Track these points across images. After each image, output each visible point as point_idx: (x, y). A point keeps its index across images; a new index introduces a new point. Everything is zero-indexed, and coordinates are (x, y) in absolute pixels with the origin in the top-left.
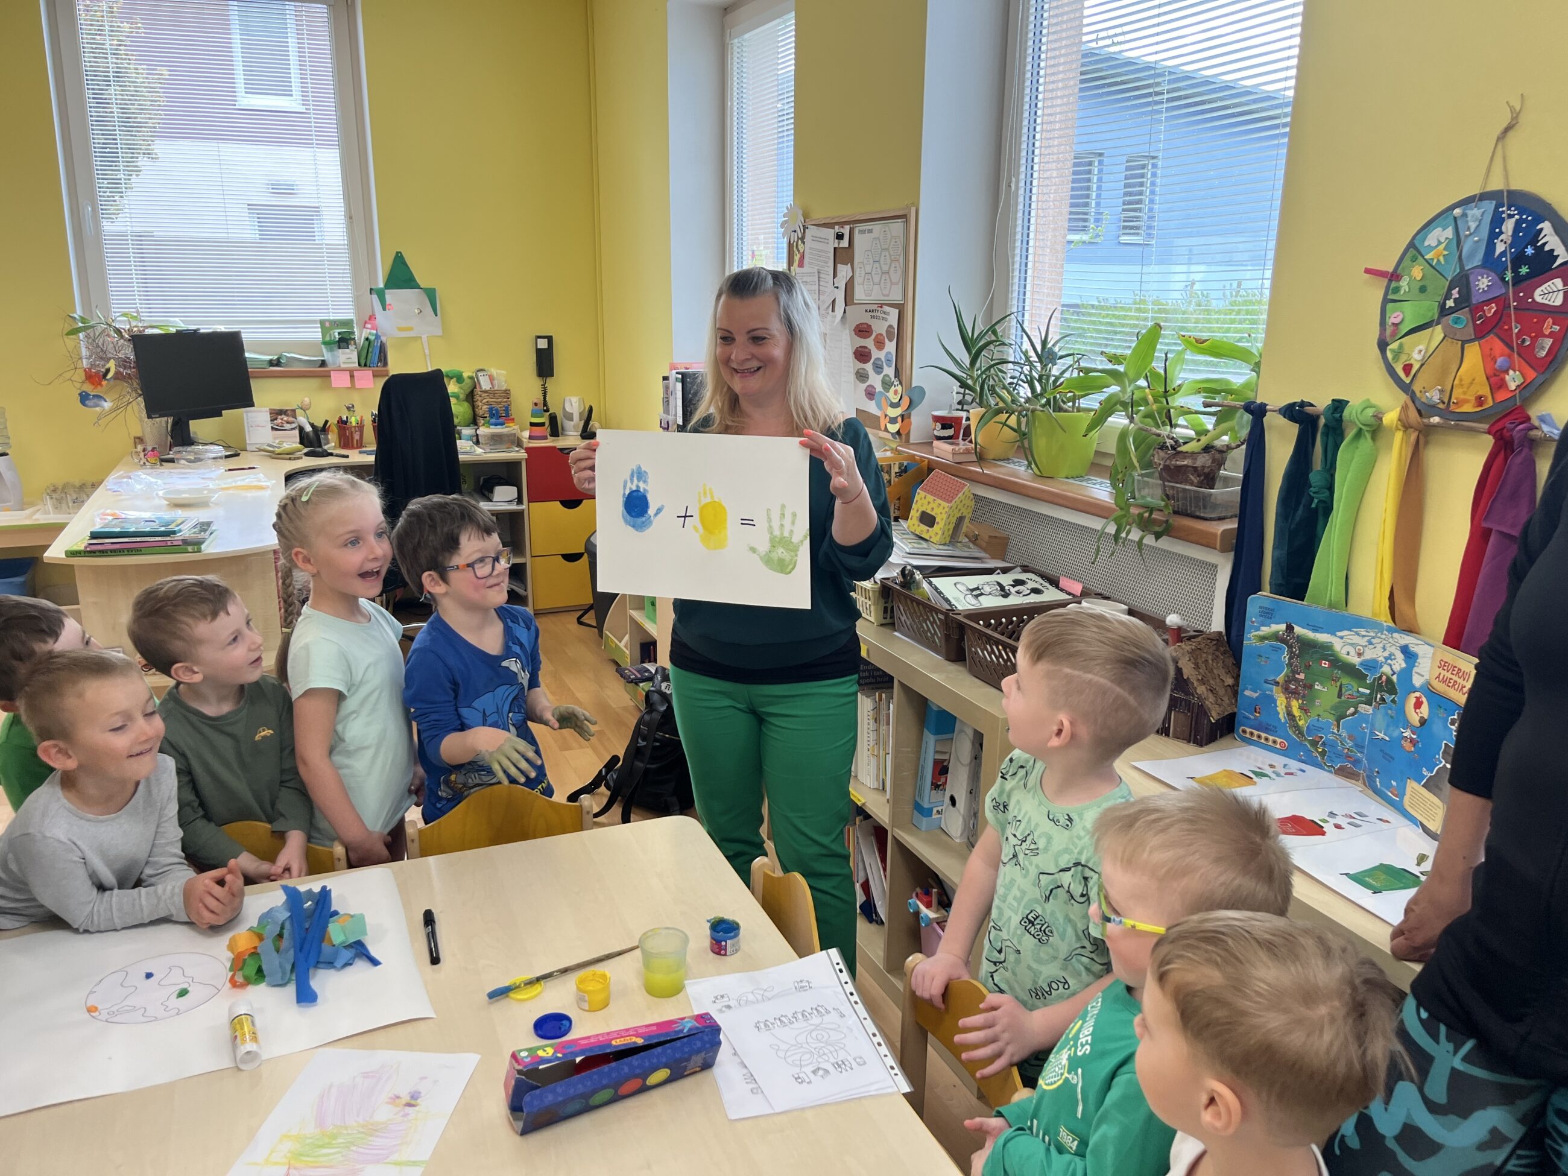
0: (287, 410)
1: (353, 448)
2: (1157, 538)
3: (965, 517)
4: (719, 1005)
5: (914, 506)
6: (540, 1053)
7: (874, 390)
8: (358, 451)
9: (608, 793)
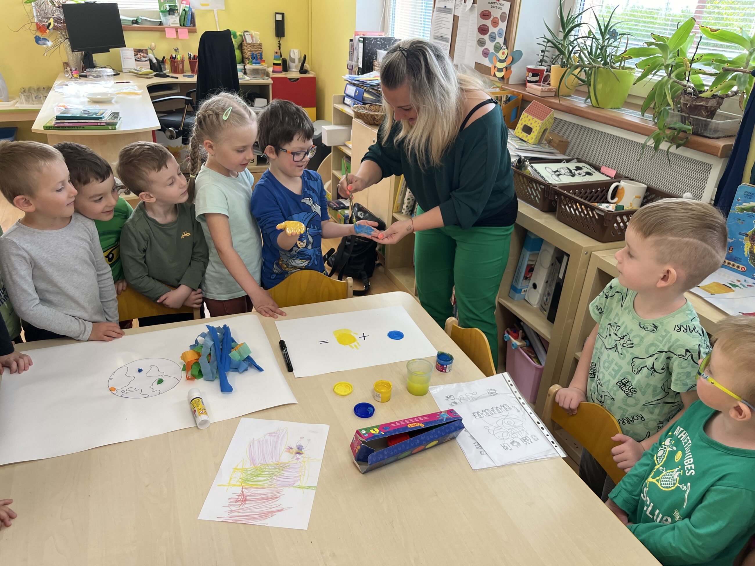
0: (143, 50)
1: (178, 73)
2: (677, 147)
3: (547, 129)
4: (450, 401)
5: (520, 121)
6: (372, 431)
7: (488, 51)
8: (182, 75)
9: (331, 268)
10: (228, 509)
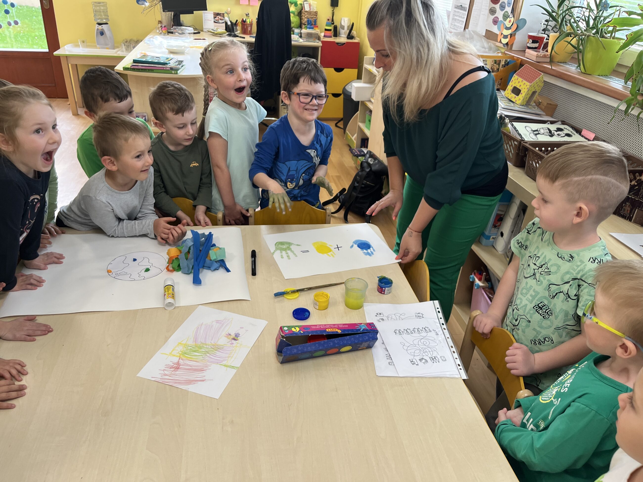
0: (220, 14)
1: (247, 34)
3: (536, 92)
4: (379, 317)
6: (293, 329)
7: (497, 20)
8: (249, 36)
9: (340, 204)
10: (162, 372)
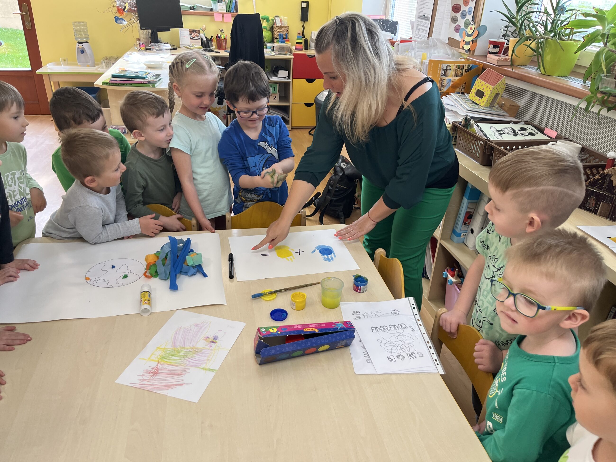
0: (196, 30)
1: (222, 49)
2: (608, 110)
3: (499, 94)
4: (355, 316)
5: (474, 86)
6: (271, 330)
7: (459, 27)
8: (224, 51)
9: (315, 207)
10: (141, 378)
